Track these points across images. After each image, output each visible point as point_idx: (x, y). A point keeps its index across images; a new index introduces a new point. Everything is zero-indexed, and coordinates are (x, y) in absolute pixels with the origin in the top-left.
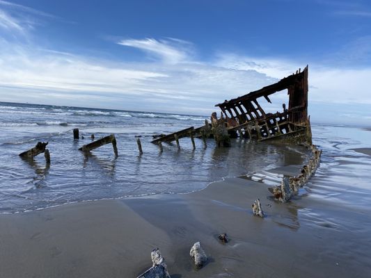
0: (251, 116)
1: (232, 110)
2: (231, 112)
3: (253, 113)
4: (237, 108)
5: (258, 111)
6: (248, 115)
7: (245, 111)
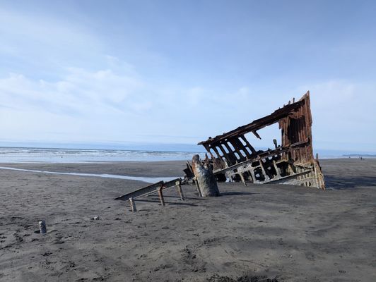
0: (240, 154)
1: (218, 148)
2: (216, 151)
3: (241, 151)
4: (223, 145)
5: (247, 148)
6: (236, 154)
7: (233, 149)
